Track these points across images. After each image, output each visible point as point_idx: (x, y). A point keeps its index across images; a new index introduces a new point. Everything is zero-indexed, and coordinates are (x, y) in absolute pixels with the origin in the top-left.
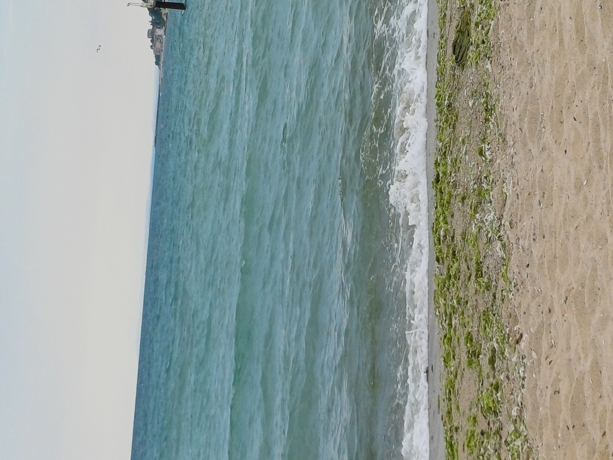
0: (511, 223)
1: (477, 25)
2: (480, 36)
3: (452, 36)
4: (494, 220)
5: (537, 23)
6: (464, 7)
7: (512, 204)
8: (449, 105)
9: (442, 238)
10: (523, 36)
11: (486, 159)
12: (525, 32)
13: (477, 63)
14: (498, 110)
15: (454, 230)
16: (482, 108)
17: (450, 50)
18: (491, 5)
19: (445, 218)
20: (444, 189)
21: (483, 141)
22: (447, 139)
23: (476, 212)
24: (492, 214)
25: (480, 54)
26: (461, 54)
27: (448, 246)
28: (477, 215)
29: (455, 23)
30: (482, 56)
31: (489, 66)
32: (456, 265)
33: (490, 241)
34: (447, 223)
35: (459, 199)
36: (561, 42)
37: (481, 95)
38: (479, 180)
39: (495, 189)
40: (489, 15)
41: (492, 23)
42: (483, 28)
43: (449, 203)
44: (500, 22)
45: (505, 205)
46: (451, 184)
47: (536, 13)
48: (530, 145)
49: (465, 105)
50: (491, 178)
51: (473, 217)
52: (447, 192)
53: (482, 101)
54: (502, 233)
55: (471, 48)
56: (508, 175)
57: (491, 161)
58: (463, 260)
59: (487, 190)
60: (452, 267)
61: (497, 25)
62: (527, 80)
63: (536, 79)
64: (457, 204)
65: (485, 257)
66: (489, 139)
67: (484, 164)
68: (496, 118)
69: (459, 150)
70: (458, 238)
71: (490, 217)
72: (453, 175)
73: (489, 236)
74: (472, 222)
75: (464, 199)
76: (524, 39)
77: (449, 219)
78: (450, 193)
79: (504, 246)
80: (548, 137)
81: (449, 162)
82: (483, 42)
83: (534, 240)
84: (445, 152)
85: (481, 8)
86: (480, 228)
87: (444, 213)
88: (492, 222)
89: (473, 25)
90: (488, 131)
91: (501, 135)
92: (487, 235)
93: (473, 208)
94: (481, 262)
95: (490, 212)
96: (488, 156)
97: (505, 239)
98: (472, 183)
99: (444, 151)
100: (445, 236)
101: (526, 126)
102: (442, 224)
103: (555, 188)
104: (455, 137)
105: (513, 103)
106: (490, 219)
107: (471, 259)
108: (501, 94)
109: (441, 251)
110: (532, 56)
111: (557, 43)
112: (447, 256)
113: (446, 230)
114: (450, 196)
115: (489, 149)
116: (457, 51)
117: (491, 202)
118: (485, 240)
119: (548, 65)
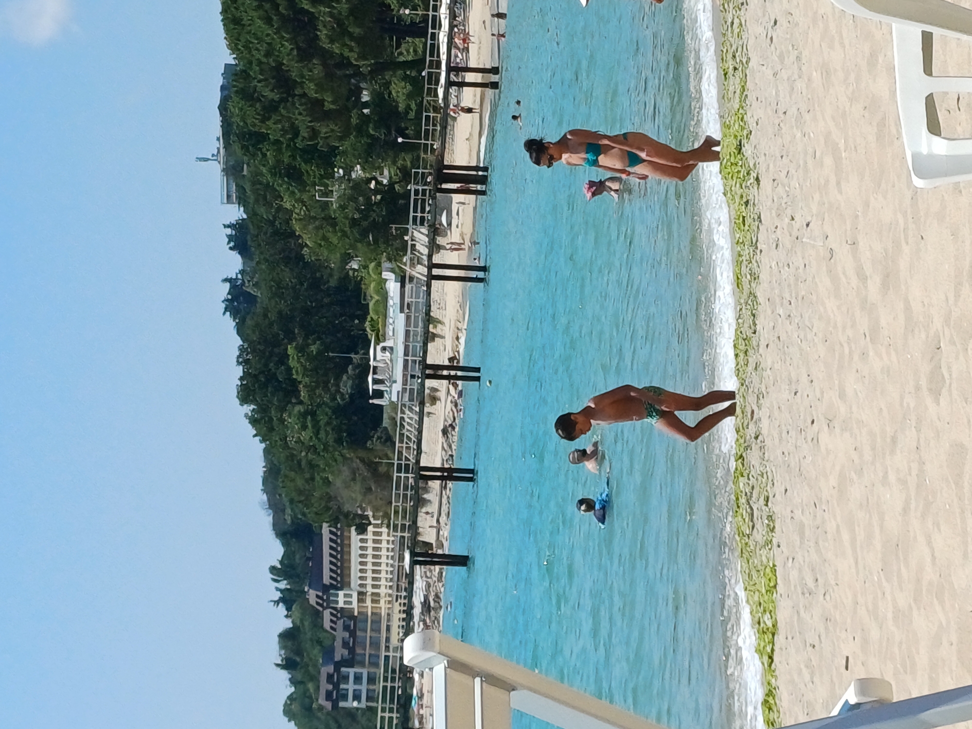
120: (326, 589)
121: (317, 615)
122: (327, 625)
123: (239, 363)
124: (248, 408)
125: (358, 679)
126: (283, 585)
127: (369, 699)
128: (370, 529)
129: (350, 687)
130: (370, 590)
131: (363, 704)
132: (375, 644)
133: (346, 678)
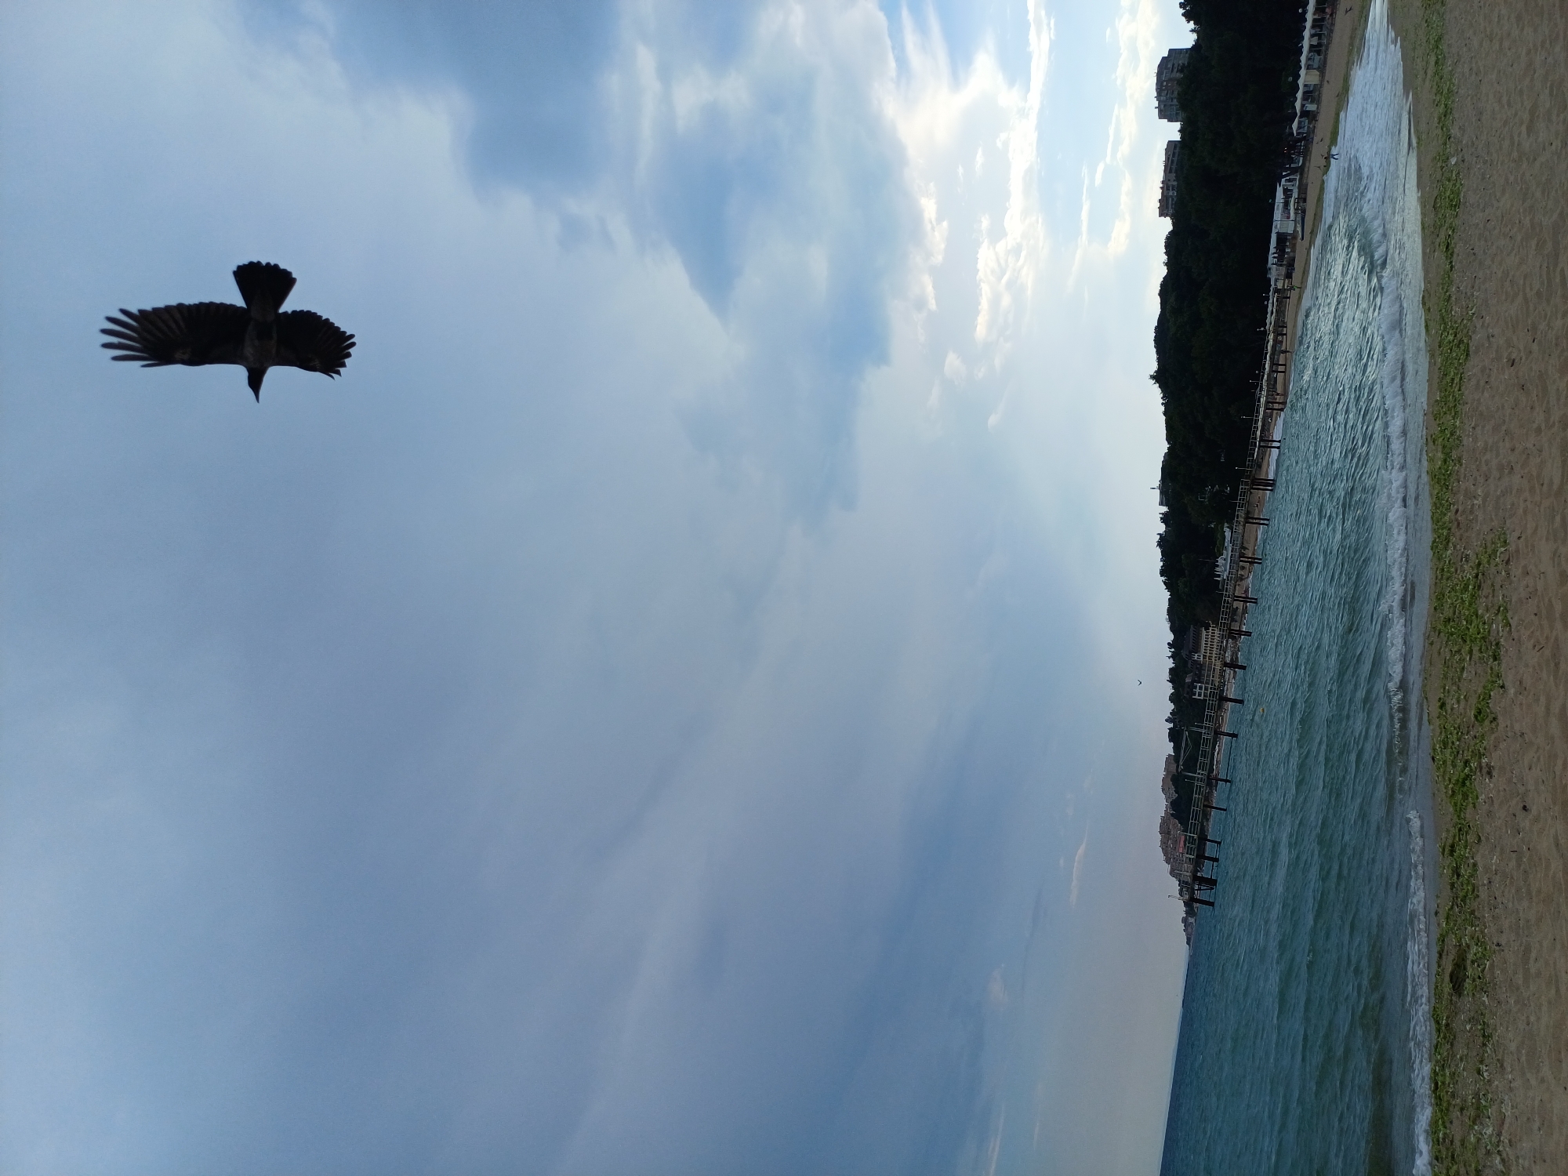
0: (1510, 1141)
1: (1473, 962)
2: (1476, 973)
3: (1449, 968)
4: (1493, 1134)
5: (1533, 971)
6: (1460, 945)
7: (1511, 1124)
8: (1447, 1025)
9: (1441, 1140)
10: (1519, 979)
11: (1484, 1078)
12: (1521, 976)
13: (1473, 994)
14: (1495, 1038)
15: (1453, 1135)
16: (1478, 1033)
17: (1447, 979)
18: (1486, 948)
19: (1443, 1123)
20: (1443, 1096)
21: (1481, 1062)
22: (1446, 1054)
23: (1474, 1123)
24: (1491, 1129)
25: (1476, 986)
26: (1458, 984)
27: (1447, 1149)
28: (1476, 1127)
29: (1451, 958)
30: (1478, 989)
31: (1485, 999)
32: (1455, 1167)
33: (1488, 1153)
34: (1445, 1127)
35: (1457, 1108)
36: (1558, 990)
37: (1478, 1021)
38: (1476, 1095)
39: (1494, 1107)
40: (1484, 955)
41: (1488, 963)
42: (1478, 966)
43: (1447, 1110)
44: (1496, 964)
45: (1503, 1123)
46: (1449, 1093)
47: (1532, 961)
48: (1529, 1075)
49: (1462, 1028)
50: (1490, 1096)
51: (1471, 1128)
52: (1445, 1099)
53: (1479, 1027)
54: (1501, 1148)
55: (1467, 980)
56: (1506, 1098)
57: (1489, 1081)
58: (1462, 1165)
59: (1485, 1106)
60: (1451, 1168)
61: (1492, 966)
62: (1524, 1018)
63: (1532, 1019)
64: (1455, 1113)
65: (1484, 1166)
66: (1487, 1061)
67: (1482, 1083)
68: (1493, 1044)
69: (1457, 1065)
70: (1457, 1143)
71: (1489, 1131)
72: (1451, 1086)
73: (1488, 1148)
74: (1471, 1132)
75: (1462, 1109)
76: (1520, 982)
77: (1448, 1125)
78: (1448, 1101)
79: (1503, 1160)
80: (1546, 1071)
81: (1448, 1074)
82: (1479, 978)
83: (1535, 1162)
84: (1444, 1065)
85: (1477, 949)
86: (1479, 1140)
87: (1442, 1118)
88: (1491, 1136)
89: (1469, 962)
90: (1486, 1055)
91: (1498, 1060)
92: (1486, 1147)
93: (1471, 1119)
94: (1480, 1171)
95: (1488, 1126)
96: (1486, 1077)
97: (1504, 1155)
98: (1470, 1097)
99: (1442, 1063)
100: (1444, 1139)
101: (1523, 1058)
102: (1441, 1127)
103: (1555, 1119)
104: (1453, 1052)
105: (1510, 1035)
106: (1488, 1133)
107: (1470, 1166)
108: (1498, 1025)
109: (1440, 1151)
110: (1529, 997)
111: (1553, 991)
112: (1447, 1158)
113: (1445, 1134)
114: (1449, 1104)
115: (1486, 1071)
116: (1454, 980)
117: (1489, 1118)
118: (1484, 1151)
119: (1544, 1008)
120: (1190, 652)
121: (1186, 662)
122: (1189, 666)
123: (1161, 561)
124: (1163, 578)
125: (1201, 688)
126: (1173, 650)
127: (1204, 696)
128: (1211, 628)
129: (1198, 690)
130: (1208, 654)
131: (1202, 698)
132: (1208, 676)
133: (1196, 688)
